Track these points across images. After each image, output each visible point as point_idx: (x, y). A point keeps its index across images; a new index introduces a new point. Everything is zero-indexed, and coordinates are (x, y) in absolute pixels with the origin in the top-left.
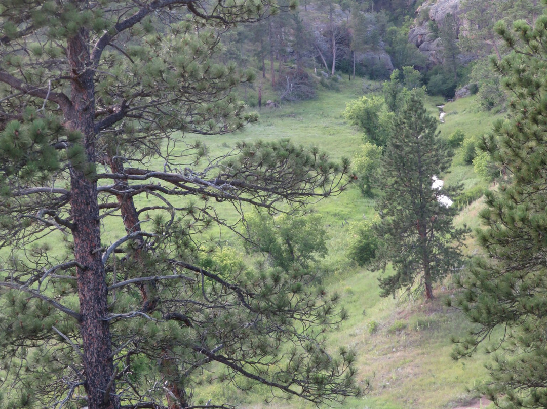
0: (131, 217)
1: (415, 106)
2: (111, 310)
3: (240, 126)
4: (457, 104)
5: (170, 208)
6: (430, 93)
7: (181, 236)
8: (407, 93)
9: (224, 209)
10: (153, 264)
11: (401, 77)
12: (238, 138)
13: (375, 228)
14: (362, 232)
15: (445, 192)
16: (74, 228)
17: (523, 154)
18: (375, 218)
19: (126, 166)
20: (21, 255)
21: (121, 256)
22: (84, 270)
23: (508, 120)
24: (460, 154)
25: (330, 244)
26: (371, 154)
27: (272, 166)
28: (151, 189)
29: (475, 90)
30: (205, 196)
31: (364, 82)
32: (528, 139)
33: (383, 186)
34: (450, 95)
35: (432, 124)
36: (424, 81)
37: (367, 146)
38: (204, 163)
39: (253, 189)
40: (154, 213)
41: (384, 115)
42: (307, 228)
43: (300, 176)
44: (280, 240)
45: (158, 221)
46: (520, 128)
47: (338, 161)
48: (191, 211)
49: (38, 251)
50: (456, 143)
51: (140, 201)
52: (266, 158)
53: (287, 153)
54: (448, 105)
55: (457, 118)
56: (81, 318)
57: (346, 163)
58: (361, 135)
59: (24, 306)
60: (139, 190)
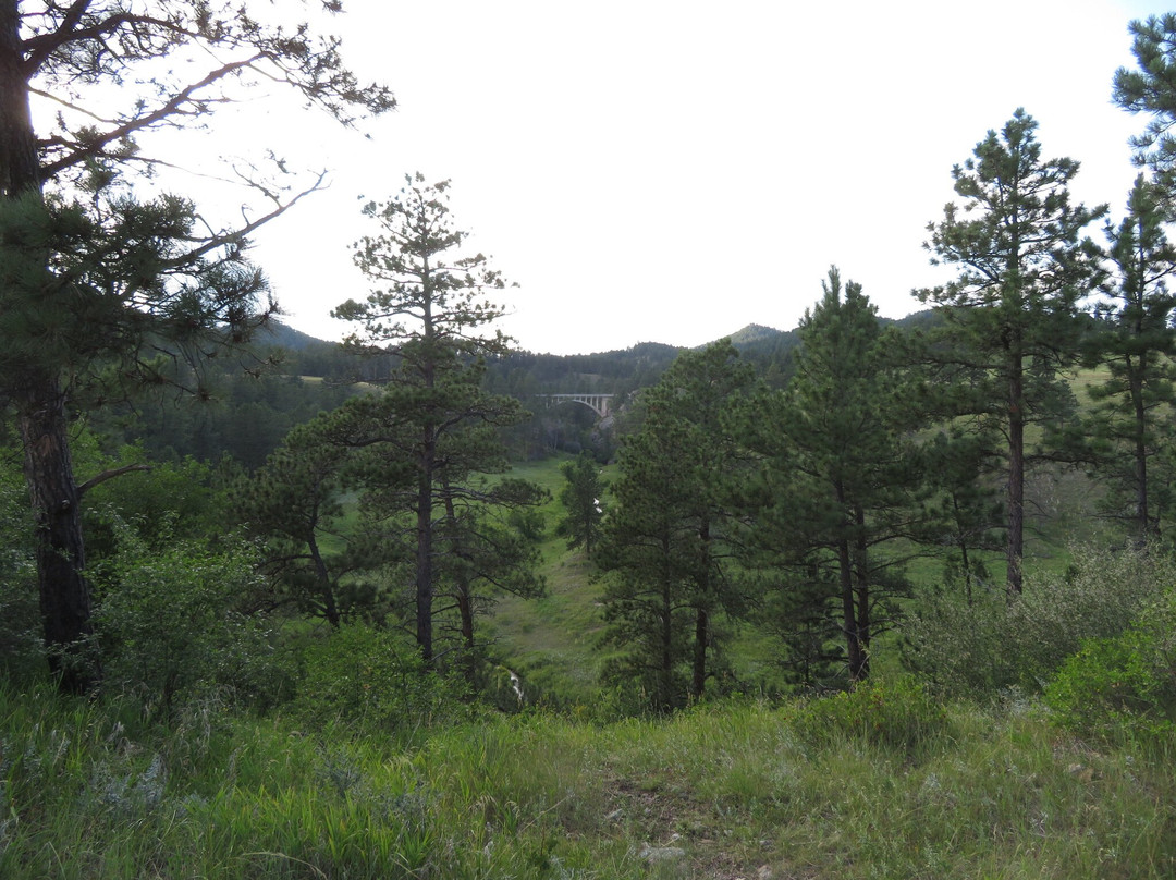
0: (450, 508)
1: (589, 467)
2: (433, 551)
3: (503, 471)
4: (608, 467)
5: (467, 505)
6: (598, 462)
7: (471, 518)
8: (587, 461)
9: (493, 508)
10: (457, 530)
11: (584, 453)
12: (502, 476)
13: (567, 519)
14: (561, 521)
15: (599, 506)
16: (419, 512)
17: (628, 494)
18: (567, 515)
19: (450, 485)
20: (399, 523)
21: (443, 525)
22: (421, 532)
23: (624, 476)
24: (607, 490)
25: (547, 525)
26: (568, 486)
27: (515, 490)
28: (460, 496)
29: (616, 462)
30: (485, 501)
31: (568, 454)
32: (629, 487)
33: (572, 501)
34: (605, 463)
35: (595, 475)
36: (595, 456)
37: (567, 483)
38: (485, 486)
39: (507, 500)
40: (460, 507)
41: (576, 470)
42: (537, 517)
43: (528, 496)
44: (524, 521)
45: (462, 511)
46: (626, 482)
47: (546, 491)
48: (477, 507)
49: (405, 520)
50: (606, 484)
51: (455, 501)
52: (513, 486)
53: (523, 484)
54: (604, 468)
55: (608, 473)
56: (418, 554)
57: (549, 491)
58: (564, 478)
59: (393, 546)
60: (455, 496)
